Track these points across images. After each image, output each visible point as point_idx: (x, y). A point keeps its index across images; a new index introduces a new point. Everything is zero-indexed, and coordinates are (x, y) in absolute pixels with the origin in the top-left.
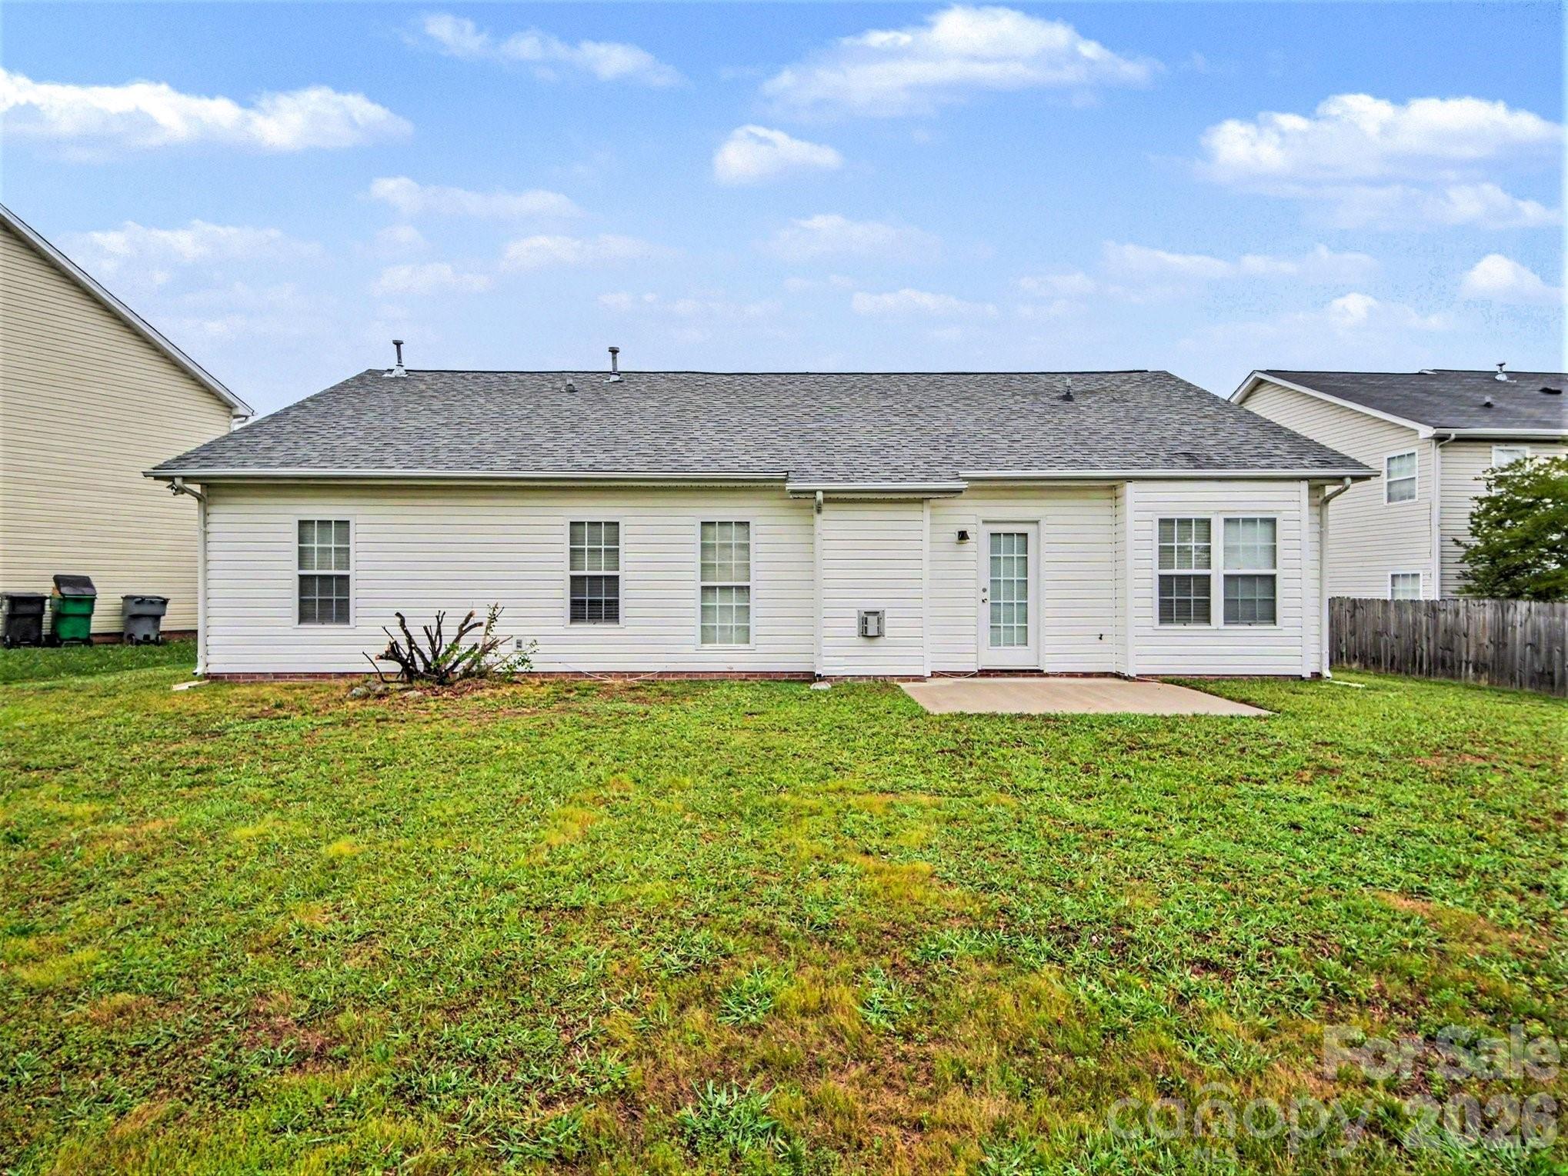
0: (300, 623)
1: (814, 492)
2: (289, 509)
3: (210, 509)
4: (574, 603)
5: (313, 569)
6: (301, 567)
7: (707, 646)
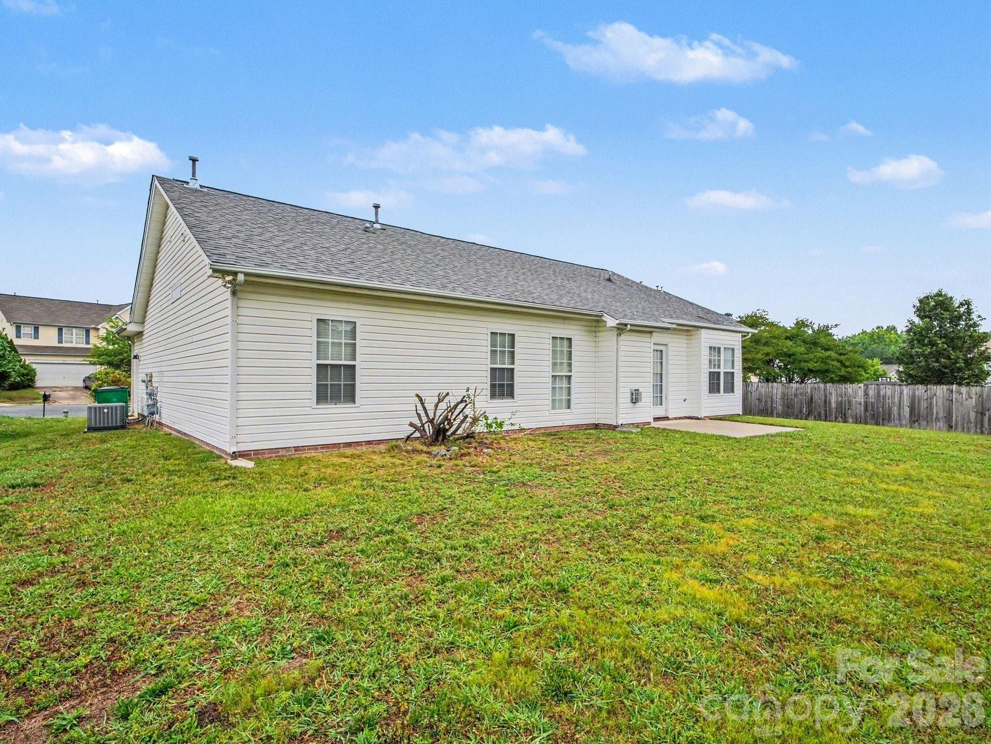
0: (317, 403)
1: (626, 325)
2: (312, 310)
3: (242, 303)
4: (493, 386)
5: (328, 359)
6: (318, 358)
7: (553, 412)
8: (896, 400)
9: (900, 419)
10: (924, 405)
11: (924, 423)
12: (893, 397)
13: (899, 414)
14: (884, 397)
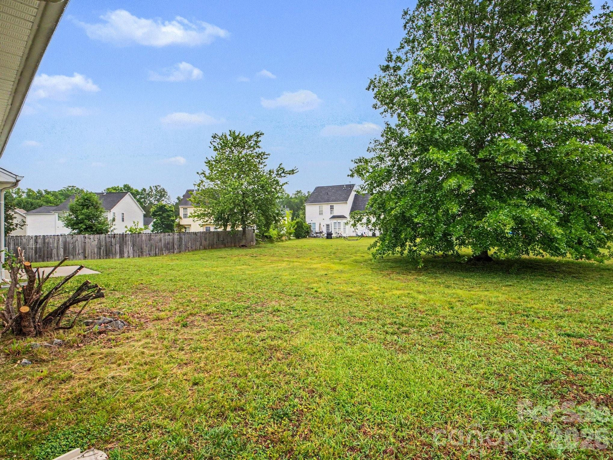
8: (55, 245)
9: (58, 256)
10: (71, 246)
11: (72, 257)
12: (53, 243)
13: (57, 254)
14: (48, 243)
